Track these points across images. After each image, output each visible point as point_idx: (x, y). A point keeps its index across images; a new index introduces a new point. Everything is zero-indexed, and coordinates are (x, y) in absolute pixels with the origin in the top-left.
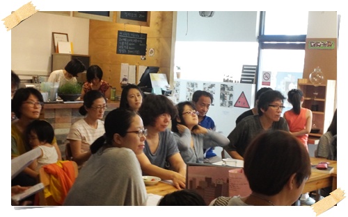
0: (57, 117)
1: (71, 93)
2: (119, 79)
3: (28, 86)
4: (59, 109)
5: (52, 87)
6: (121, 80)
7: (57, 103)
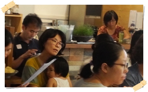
0: (71, 56)
1: (83, 35)
2: (128, 24)
3: (48, 28)
4: (73, 49)
5: (68, 29)
6: (129, 25)
7: (72, 43)
